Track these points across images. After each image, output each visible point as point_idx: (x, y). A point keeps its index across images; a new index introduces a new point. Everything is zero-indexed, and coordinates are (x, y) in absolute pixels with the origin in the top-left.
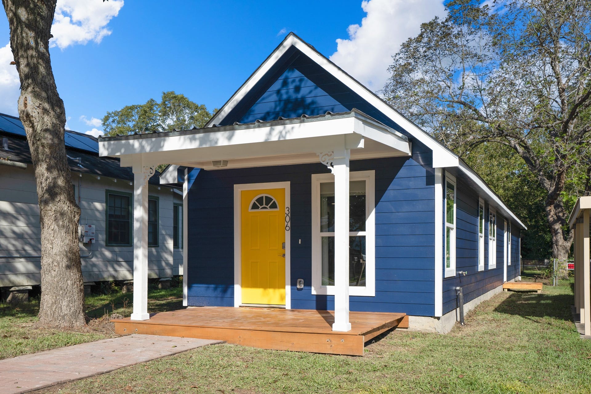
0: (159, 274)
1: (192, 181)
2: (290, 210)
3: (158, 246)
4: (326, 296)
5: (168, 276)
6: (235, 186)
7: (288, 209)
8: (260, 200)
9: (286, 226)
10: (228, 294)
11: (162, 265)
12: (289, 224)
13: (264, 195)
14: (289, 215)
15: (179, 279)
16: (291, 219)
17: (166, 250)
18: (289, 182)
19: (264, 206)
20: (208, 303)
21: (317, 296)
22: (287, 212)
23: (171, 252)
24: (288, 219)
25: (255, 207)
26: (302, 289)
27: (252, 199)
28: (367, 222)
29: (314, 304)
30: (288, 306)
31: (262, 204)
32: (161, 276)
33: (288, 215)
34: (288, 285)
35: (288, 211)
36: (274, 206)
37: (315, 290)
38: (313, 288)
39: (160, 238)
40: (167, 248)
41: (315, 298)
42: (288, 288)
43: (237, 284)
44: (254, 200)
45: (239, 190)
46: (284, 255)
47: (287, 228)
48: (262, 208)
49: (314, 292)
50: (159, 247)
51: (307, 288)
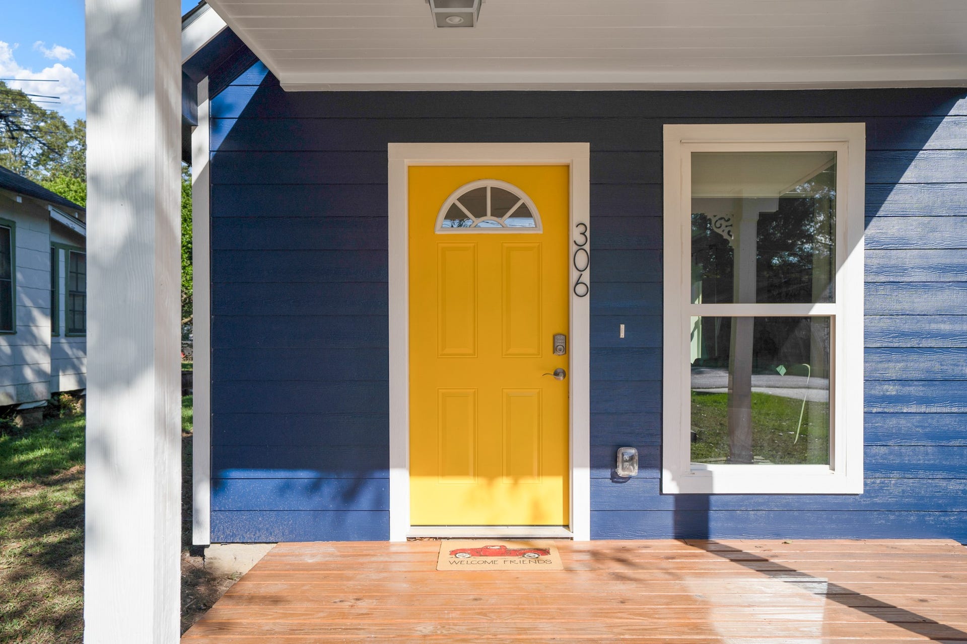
0: (17, 395)
1: (228, 125)
2: (588, 234)
3: (15, 333)
4: (709, 496)
5: (40, 397)
6: (393, 148)
7: (582, 228)
8: (474, 199)
9: (577, 284)
10: (365, 500)
11: (22, 376)
12: (586, 277)
13: (489, 184)
14: (587, 247)
15: (59, 401)
16: (594, 260)
17: (34, 341)
18: (587, 145)
19: (489, 216)
20: (291, 532)
21: (682, 499)
22: (580, 240)
23: (46, 346)
24: (582, 260)
25: (453, 219)
26: (629, 478)
27: (449, 195)
28: (841, 277)
29: (668, 520)
30: (582, 530)
31: (480, 211)
32: (23, 400)
33: (580, 247)
34: (581, 466)
35: (583, 234)
37: (673, 479)
38: (666, 474)
39: (19, 313)
40: (34, 337)
41: (671, 505)
42: (582, 477)
43: (400, 466)
44: (453, 199)
45: (406, 160)
46: (562, 374)
47: (581, 289)
48: (482, 224)
49: (670, 487)
50: (17, 334)
51: (647, 474)
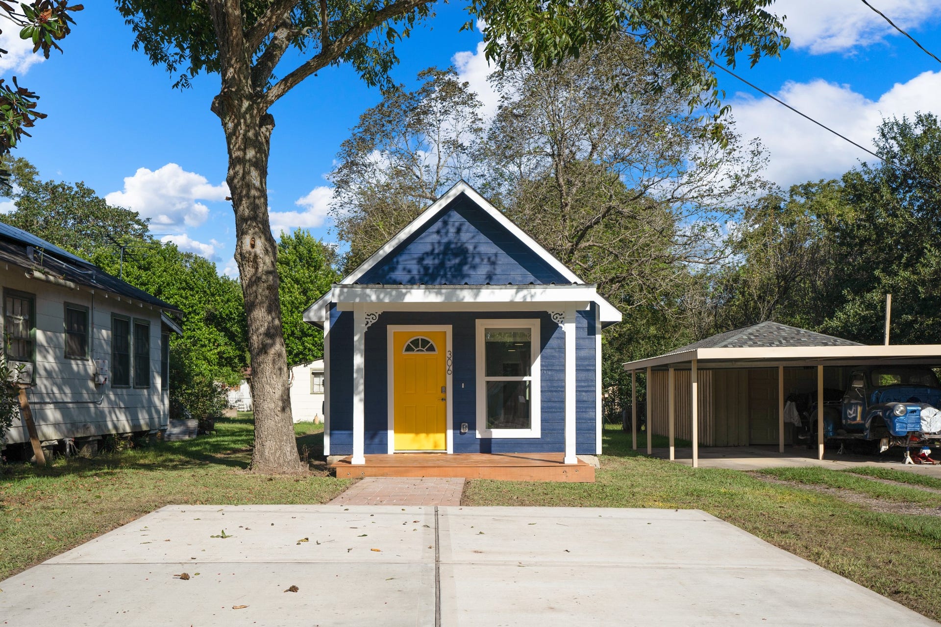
0: (150, 424)
2: (452, 354)
3: (150, 387)
4: (490, 439)
6: (389, 327)
7: (449, 352)
8: (415, 343)
9: (448, 370)
12: (451, 368)
13: (420, 337)
14: (452, 359)
16: (454, 363)
18: (451, 326)
19: (420, 348)
21: (482, 440)
22: (449, 356)
24: (450, 363)
25: (409, 349)
26: (465, 433)
28: (533, 368)
29: (478, 447)
30: (450, 450)
31: (417, 346)
32: (152, 428)
33: (449, 359)
34: (450, 429)
35: (450, 354)
36: (431, 349)
37: (479, 433)
38: (477, 432)
41: (479, 442)
42: (450, 433)
43: (391, 429)
44: (408, 342)
45: (393, 331)
46: (444, 399)
47: (449, 372)
48: (418, 351)
49: (478, 436)
51: (471, 432)
